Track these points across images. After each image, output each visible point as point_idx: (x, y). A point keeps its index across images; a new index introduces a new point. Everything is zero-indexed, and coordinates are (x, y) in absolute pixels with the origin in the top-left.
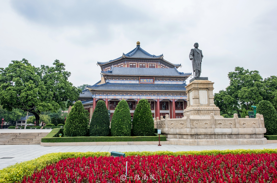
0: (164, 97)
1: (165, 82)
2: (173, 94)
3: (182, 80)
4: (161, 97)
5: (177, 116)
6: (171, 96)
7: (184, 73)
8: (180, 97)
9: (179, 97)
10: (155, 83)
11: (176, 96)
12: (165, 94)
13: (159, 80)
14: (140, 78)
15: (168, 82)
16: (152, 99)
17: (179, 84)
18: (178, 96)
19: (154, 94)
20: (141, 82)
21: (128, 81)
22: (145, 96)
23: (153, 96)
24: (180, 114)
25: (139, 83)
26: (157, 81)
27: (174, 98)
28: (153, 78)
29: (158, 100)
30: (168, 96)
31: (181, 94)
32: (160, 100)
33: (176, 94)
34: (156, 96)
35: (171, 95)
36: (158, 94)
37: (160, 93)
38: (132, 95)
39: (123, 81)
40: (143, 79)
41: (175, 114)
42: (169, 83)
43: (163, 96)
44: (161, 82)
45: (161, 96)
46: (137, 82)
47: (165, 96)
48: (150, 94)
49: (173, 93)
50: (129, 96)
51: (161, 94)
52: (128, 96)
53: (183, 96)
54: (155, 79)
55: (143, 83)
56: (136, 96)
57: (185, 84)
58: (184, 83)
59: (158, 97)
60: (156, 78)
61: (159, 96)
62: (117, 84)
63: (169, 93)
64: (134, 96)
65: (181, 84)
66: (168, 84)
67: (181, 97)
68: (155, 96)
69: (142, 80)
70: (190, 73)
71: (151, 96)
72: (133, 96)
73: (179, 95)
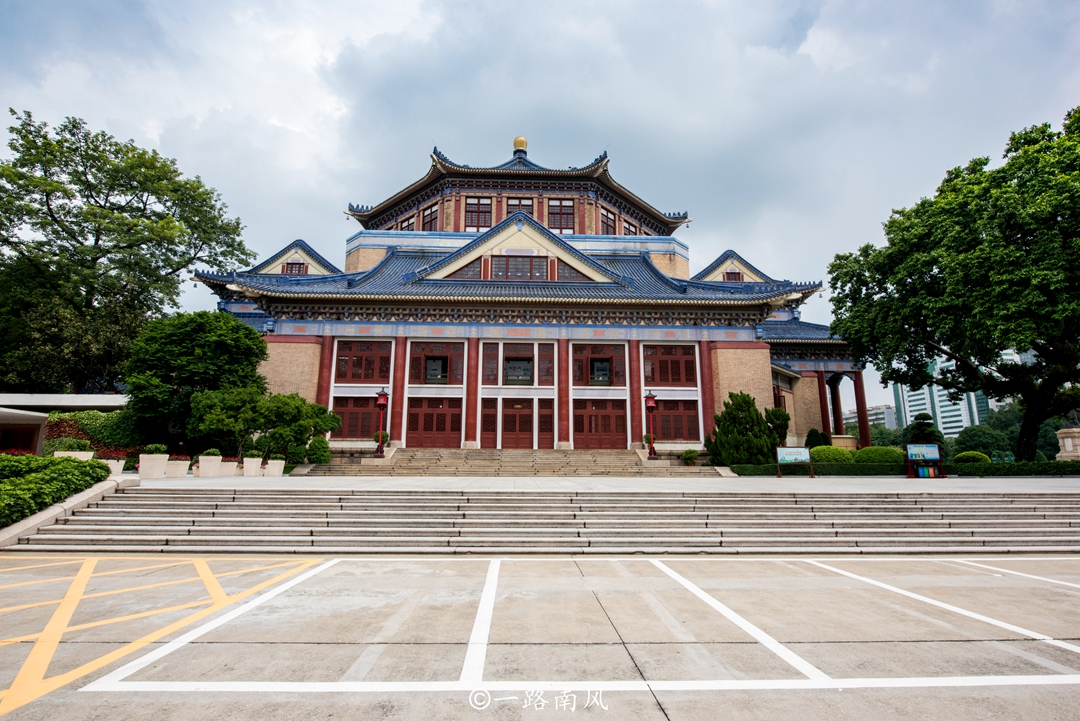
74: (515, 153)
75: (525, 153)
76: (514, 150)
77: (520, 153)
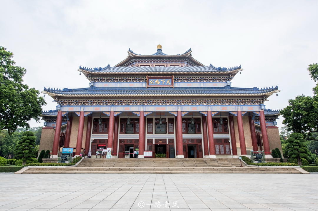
0: (190, 107)
1: (194, 83)
2: (208, 102)
3: (224, 80)
4: (184, 107)
5: (217, 144)
6: (205, 106)
7: (228, 69)
8: (222, 107)
9: (220, 107)
10: (174, 86)
11: (213, 106)
12: (193, 102)
13: (182, 81)
14: (149, 78)
15: (198, 83)
16: (168, 111)
17: (219, 86)
18: (218, 105)
19: (171, 102)
20: (151, 85)
21: (127, 84)
22: (153, 106)
23: (170, 105)
24: (223, 141)
25: (146, 87)
26: (179, 82)
27: (209, 109)
28: (171, 78)
29: (179, 113)
30: (197, 106)
31: (222, 102)
32: (182, 113)
33: (214, 101)
34: (175, 106)
35: (205, 104)
36: (178, 102)
37: (182, 101)
38: (129, 105)
39: (118, 84)
40: (154, 80)
41: (212, 141)
42: (201, 85)
43: (188, 105)
44: (185, 83)
45: (185, 105)
46: (144, 85)
47: (192, 105)
48: (163, 103)
49: (208, 100)
50: (124, 106)
51: (185, 102)
52: (122, 107)
53: (227, 105)
54: (175, 80)
55: (153, 85)
56: (137, 107)
57: (229, 86)
58: (228, 84)
59: (179, 108)
60: (176, 77)
61: (181, 106)
62: (108, 88)
63: (200, 100)
64: (133, 106)
65: (222, 86)
66: (198, 87)
67: (224, 107)
68: (172, 106)
69: (151, 82)
70: (238, 67)
71: (166, 106)
72: (131, 106)
73: (220, 104)
74: (158, 50)
75: (161, 50)
76: (157, 49)
77: (159, 50)
